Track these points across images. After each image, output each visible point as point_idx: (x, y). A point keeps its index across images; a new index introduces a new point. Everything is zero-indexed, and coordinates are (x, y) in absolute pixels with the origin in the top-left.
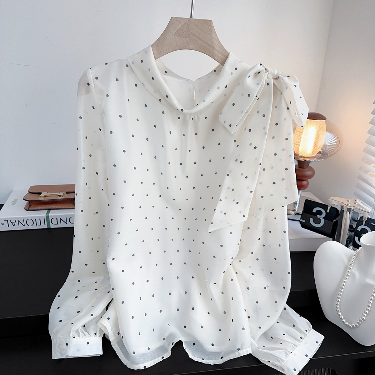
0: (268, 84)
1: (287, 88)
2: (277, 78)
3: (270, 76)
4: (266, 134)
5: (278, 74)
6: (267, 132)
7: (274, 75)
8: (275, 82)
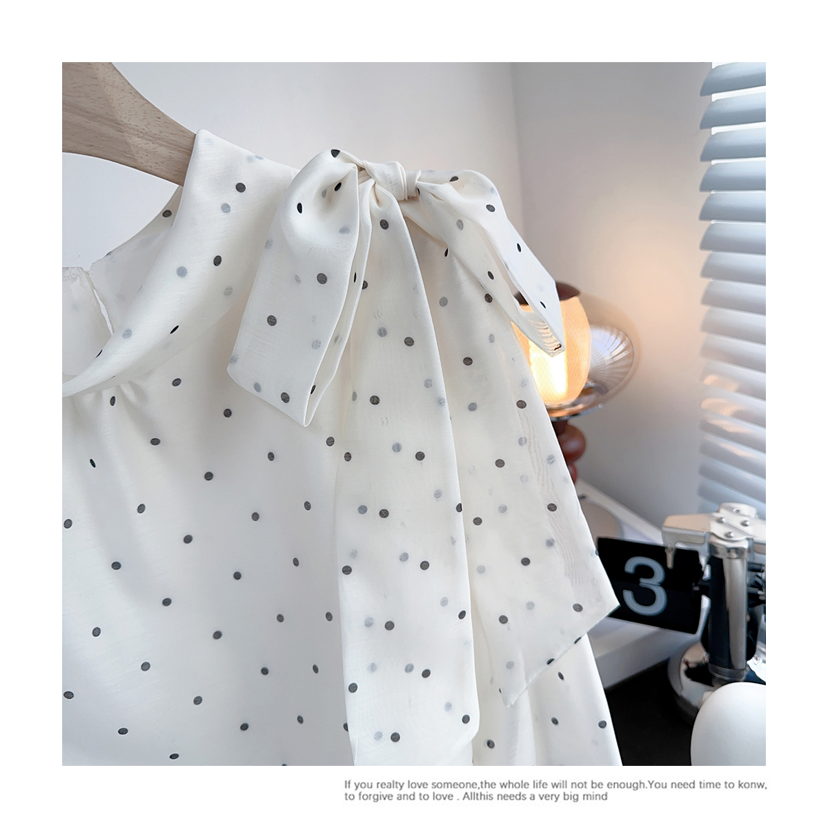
0: (384, 225)
1: (460, 224)
2: (415, 195)
3: (385, 191)
4: (440, 402)
5: (410, 179)
6: (444, 395)
7: (398, 184)
8: (410, 210)
